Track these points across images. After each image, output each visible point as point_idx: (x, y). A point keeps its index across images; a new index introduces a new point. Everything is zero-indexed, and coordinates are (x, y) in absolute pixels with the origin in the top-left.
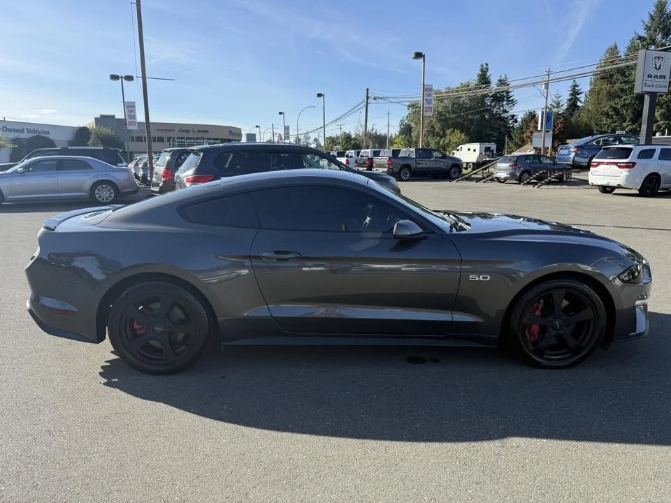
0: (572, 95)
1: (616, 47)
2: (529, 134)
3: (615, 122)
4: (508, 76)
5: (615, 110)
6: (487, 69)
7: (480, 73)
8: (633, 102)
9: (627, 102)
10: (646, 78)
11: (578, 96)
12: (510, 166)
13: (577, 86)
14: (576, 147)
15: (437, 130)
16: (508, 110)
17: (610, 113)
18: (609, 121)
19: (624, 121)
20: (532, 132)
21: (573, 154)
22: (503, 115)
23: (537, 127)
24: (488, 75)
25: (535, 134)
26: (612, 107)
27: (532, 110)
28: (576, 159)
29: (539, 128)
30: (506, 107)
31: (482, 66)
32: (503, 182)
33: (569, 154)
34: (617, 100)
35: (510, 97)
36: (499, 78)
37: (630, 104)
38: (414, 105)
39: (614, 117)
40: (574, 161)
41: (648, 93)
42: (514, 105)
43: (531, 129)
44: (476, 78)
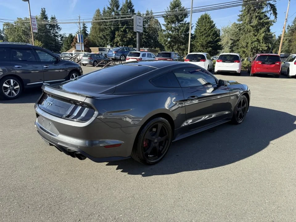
0: (83, 28)
1: (99, 10)
2: (74, 44)
3: (104, 41)
4: (55, 16)
5: (104, 36)
6: (45, 11)
7: (42, 12)
8: (109, 33)
9: (108, 33)
10: (137, 26)
11: (86, 29)
12: (88, 58)
13: (85, 24)
14: (115, 51)
15: (23, 39)
16: (58, 32)
17: (102, 37)
18: (102, 41)
19: (108, 41)
20: (75, 44)
21: (114, 54)
22: (56, 34)
23: (77, 41)
24: (46, 14)
25: (77, 44)
26: (103, 35)
27: (70, 33)
28: (116, 56)
29: (78, 42)
30: (57, 31)
31: (42, 9)
32: (85, 66)
33: (112, 54)
34: (104, 32)
35: (58, 26)
36: (51, 16)
37: (109, 34)
38: (7, 25)
39: (104, 39)
40: (115, 57)
41: (138, 32)
42: (60, 30)
43: (74, 42)
44: (40, 15)
